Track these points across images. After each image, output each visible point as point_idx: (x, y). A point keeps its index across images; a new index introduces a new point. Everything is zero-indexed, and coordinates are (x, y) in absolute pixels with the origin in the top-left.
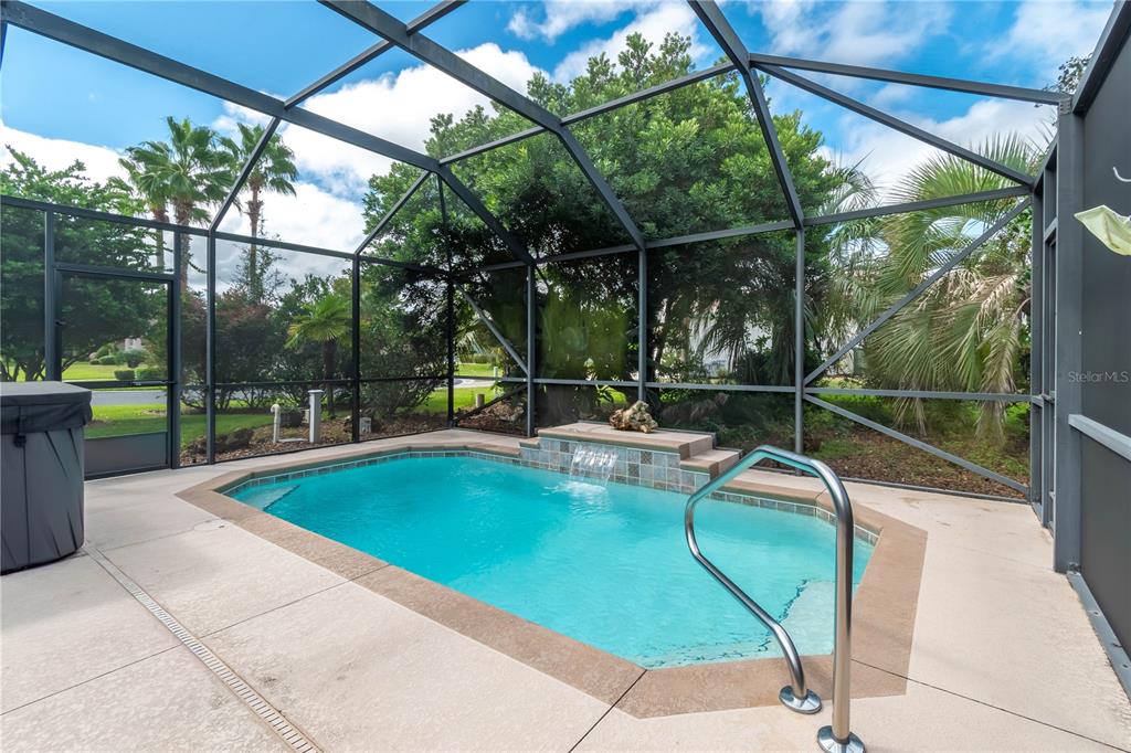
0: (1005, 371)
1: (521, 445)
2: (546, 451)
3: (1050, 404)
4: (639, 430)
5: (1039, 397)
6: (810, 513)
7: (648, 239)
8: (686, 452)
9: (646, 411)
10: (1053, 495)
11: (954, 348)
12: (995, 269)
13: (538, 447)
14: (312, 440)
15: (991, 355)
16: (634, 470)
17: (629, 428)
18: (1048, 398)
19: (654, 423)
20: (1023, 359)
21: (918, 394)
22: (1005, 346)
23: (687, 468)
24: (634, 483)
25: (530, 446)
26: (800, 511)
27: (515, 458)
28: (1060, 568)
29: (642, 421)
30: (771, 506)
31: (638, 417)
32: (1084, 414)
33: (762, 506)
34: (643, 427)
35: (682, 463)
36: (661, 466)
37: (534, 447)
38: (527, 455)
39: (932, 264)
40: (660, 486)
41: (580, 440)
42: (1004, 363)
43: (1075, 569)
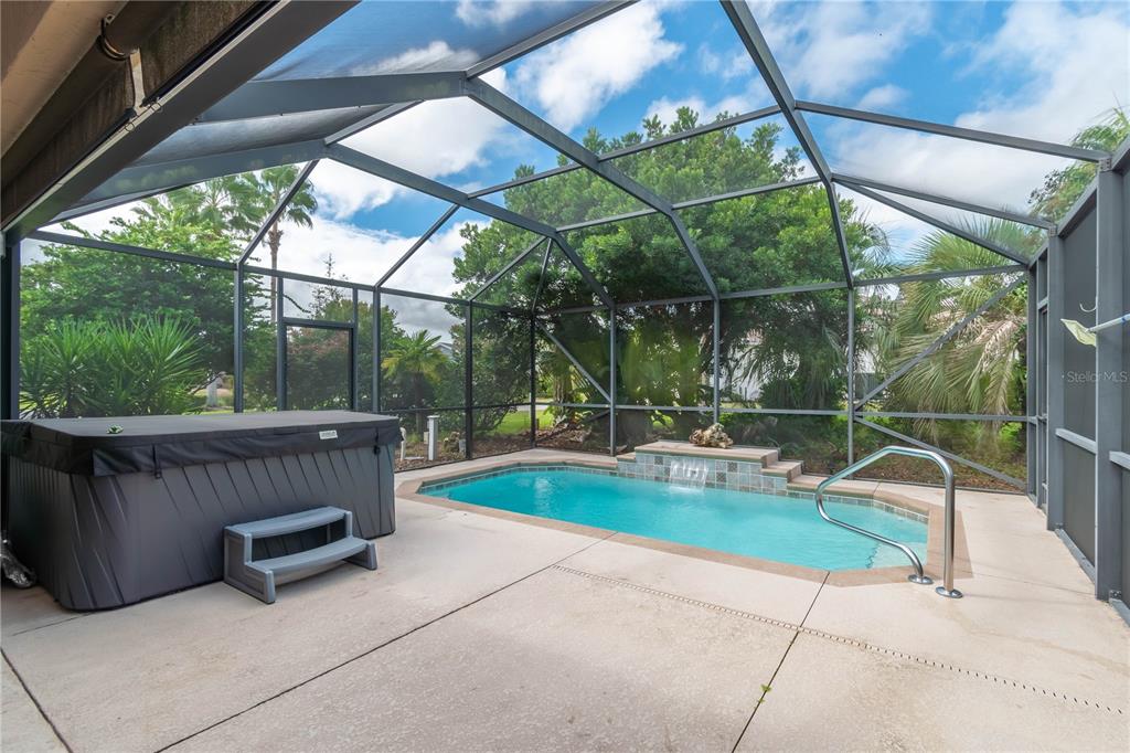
0: (1001, 399)
1: (619, 460)
2: (642, 465)
3: (1043, 423)
4: (717, 446)
5: (1035, 418)
6: (868, 504)
7: (722, 291)
8: (764, 462)
9: (723, 431)
10: (1046, 486)
11: (966, 379)
12: (994, 314)
13: (634, 461)
14: (431, 458)
15: (991, 385)
16: (722, 477)
17: (709, 445)
18: (1041, 418)
19: (730, 441)
20: (1019, 387)
21: (933, 416)
22: (1002, 377)
23: (768, 474)
24: (723, 487)
25: (626, 460)
26: (860, 503)
27: (612, 471)
28: (1051, 528)
29: (721, 439)
30: (838, 501)
31: (716, 436)
32: (1066, 428)
33: (830, 501)
34: (723, 444)
35: (763, 470)
36: (745, 473)
37: (631, 461)
38: (623, 467)
39: (941, 309)
40: (746, 489)
41: (673, 454)
42: (1001, 392)
43: (1060, 527)
